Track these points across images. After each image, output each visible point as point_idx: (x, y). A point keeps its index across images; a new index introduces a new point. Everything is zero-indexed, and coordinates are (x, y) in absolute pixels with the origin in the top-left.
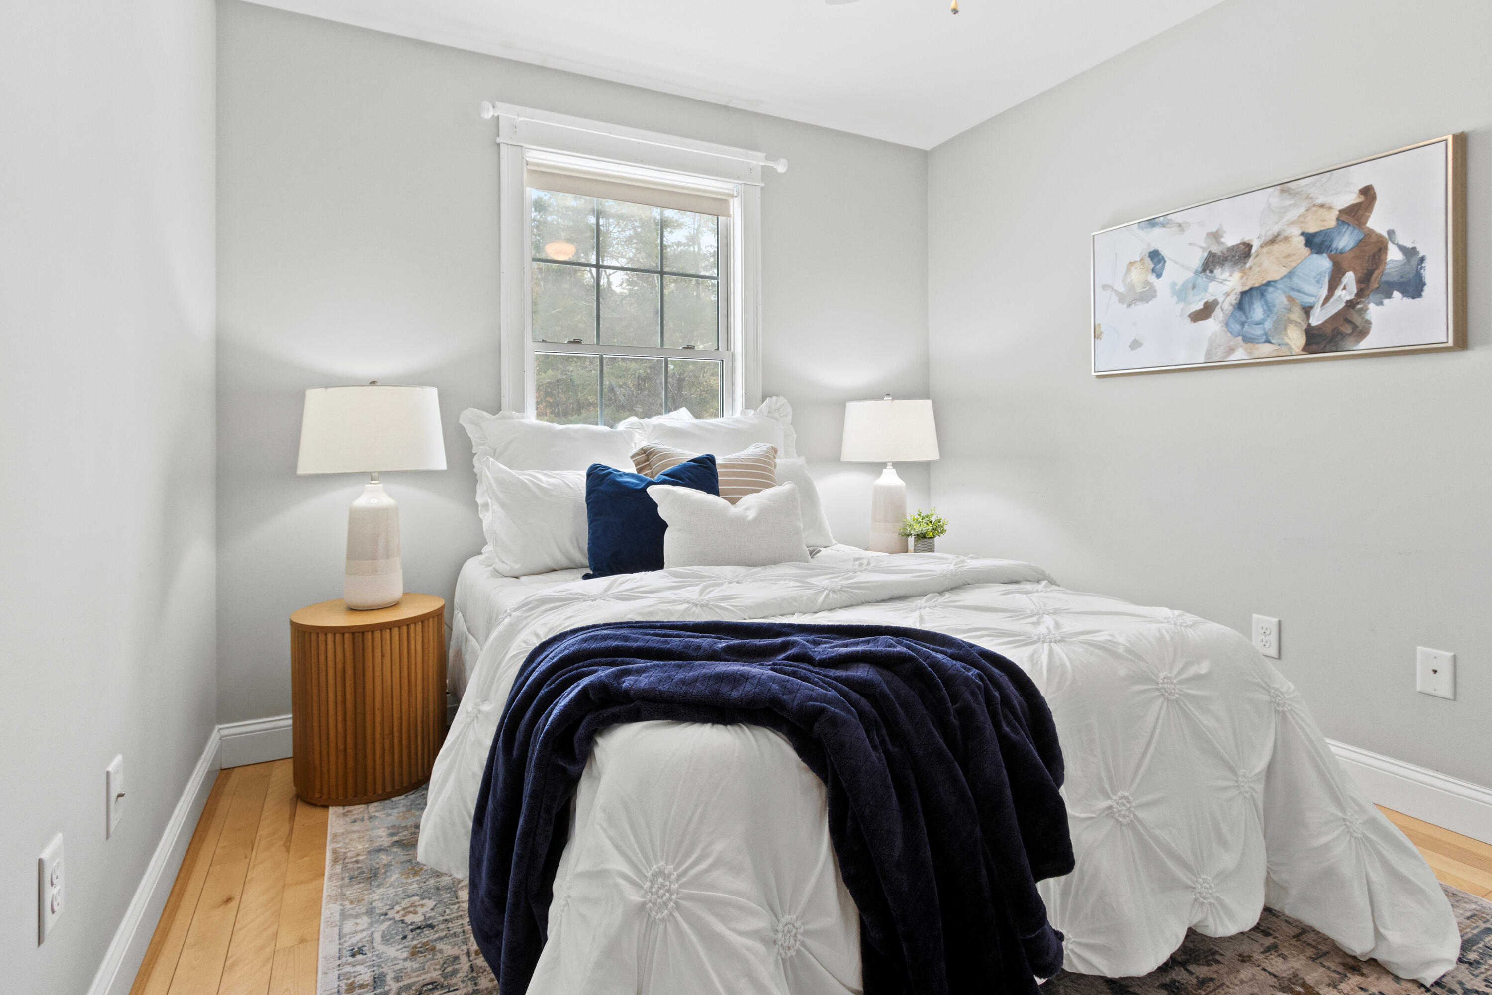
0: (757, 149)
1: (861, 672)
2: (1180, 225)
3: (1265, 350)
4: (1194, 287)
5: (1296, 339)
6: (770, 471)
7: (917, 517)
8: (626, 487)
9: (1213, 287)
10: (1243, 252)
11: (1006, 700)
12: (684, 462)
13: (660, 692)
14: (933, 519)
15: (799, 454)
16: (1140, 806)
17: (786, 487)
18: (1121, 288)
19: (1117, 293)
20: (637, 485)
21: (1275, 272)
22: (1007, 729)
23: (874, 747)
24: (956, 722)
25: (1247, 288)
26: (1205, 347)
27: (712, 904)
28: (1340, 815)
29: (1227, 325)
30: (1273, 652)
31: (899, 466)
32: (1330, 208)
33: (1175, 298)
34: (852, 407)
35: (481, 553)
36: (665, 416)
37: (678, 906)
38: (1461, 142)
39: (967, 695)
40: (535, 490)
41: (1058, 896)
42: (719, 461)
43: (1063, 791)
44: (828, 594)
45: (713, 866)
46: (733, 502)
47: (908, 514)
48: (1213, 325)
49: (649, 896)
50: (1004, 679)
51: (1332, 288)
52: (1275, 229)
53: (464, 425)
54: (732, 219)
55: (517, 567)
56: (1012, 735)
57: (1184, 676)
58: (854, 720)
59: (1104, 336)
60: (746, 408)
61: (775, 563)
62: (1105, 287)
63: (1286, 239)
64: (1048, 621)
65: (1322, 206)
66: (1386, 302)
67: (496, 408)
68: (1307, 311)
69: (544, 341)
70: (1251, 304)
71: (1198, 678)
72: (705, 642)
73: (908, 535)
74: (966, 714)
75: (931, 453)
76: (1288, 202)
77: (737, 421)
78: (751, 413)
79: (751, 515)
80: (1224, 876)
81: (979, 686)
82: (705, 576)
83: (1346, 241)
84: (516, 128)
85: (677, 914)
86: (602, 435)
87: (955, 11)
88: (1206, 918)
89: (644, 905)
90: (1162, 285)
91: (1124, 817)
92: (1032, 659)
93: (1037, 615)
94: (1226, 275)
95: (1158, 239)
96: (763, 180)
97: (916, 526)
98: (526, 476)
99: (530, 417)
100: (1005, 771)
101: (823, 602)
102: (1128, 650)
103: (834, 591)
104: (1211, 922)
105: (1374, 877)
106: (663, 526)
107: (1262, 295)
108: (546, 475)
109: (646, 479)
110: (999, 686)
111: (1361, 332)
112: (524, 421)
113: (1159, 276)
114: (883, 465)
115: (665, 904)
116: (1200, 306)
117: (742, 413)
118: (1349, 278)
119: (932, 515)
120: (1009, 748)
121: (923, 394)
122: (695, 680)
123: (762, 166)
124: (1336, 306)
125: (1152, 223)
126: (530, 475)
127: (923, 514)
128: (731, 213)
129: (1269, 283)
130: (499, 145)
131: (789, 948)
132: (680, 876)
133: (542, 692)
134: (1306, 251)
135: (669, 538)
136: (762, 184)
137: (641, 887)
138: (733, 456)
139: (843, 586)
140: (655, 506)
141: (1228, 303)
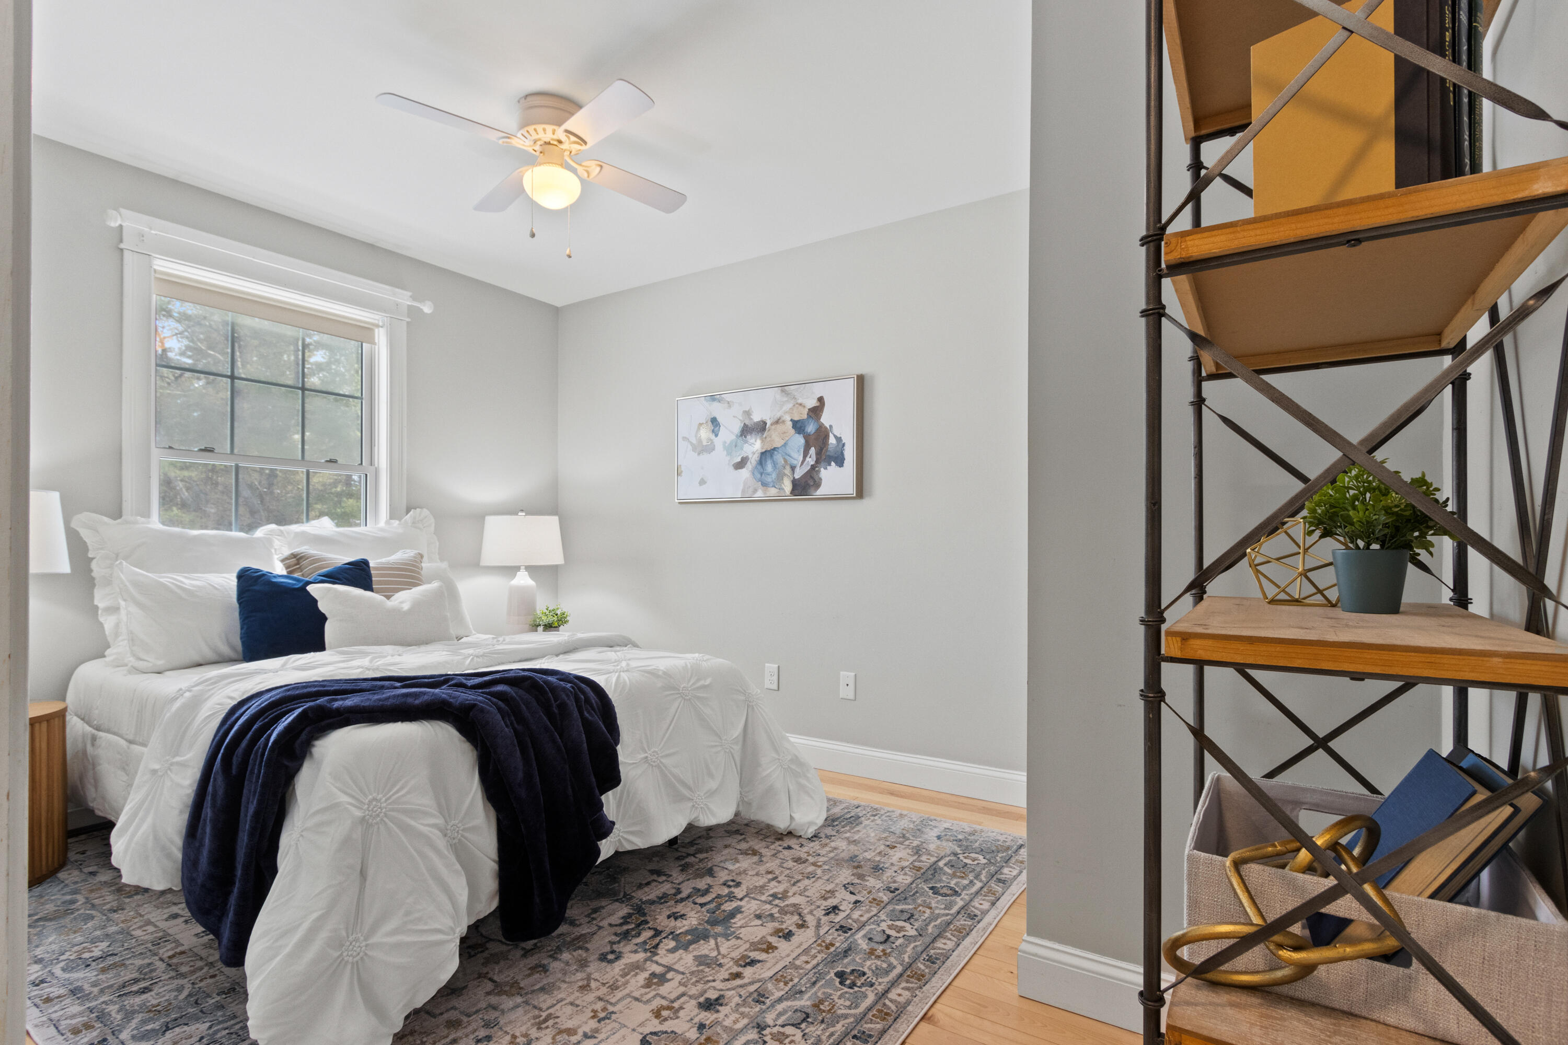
0: (403, 288)
1: (500, 688)
2: (728, 403)
3: (773, 492)
4: (736, 446)
5: (787, 486)
6: (419, 573)
7: (545, 611)
8: (282, 586)
9: (746, 447)
10: (761, 427)
11: (587, 700)
12: (339, 565)
13: (363, 706)
14: (559, 612)
15: (442, 560)
16: (662, 757)
17: (435, 585)
18: (694, 441)
19: (692, 444)
20: (295, 584)
21: (778, 443)
22: (587, 715)
23: (507, 726)
24: (556, 711)
25: (764, 450)
26: (741, 488)
27: (405, 812)
28: (777, 757)
29: (753, 474)
30: (775, 687)
31: (533, 570)
32: (804, 407)
33: (725, 452)
34: (491, 521)
35: (104, 656)
36: (306, 524)
37: (386, 815)
38: (861, 382)
39: (564, 696)
40: (178, 591)
41: (615, 806)
42: (371, 565)
43: (619, 748)
44: (473, 659)
45: (408, 793)
46: (388, 597)
47: (538, 608)
48: (745, 473)
49: (367, 812)
50: (588, 689)
51: (805, 457)
52: (778, 415)
53: (78, 529)
54: (377, 347)
55: (161, 663)
56: (590, 718)
57: (694, 687)
58: (493, 710)
59: (683, 474)
60: (391, 518)
61: (427, 644)
62: (685, 438)
63: (784, 422)
64: (624, 664)
65: (801, 404)
66: (828, 467)
67: (117, 514)
68: (793, 468)
69: (170, 448)
70: (766, 461)
71: (704, 687)
72: (387, 683)
73: (538, 626)
74: (563, 706)
75: (557, 558)
76: (785, 399)
77: (382, 530)
78: (396, 523)
79: (406, 607)
80: (711, 794)
81: (571, 692)
82: (370, 653)
83: (811, 428)
84: (143, 236)
85: (385, 819)
86: (240, 541)
87: (569, 256)
88: (698, 817)
89: (364, 817)
90: (718, 442)
91: (654, 762)
92: (607, 680)
93: (618, 661)
94: (752, 441)
95: (717, 410)
96: (408, 317)
97: (544, 618)
98: (167, 579)
99: (155, 523)
100: (584, 735)
101: (469, 664)
102: (665, 673)
103: (477, 657)
104: (701, 817)
105: (791, 788)
106: (323, 618)
107: (772, 456)
108: (186, 577)
109: (303, 580)
110: (583, 693)
111: (817, 485)
112: (150, 526)
113: (716, 435)
114: (517, 568)
115: (378, 815)
116: (739, 459)
117: (387, 523)
118: (813, 451)
119: (558, 609)
120: (587, 724)
121: (553, 510)
122: (388, 698)
123: (408, 305)
124: (806, 468)
125: (713, 398)
126: (168, 577)
127: (550, 608)
128: (376, 341)
129: (774, 449)
130: (122, 250)
131: (454, 839)
132: (386, 800)
133: (255, 727)
134: (793, 431)
135: (329, 628)
136: (409, 320)
137: (362, 809)
138: (384, 560)
139: (484, 653)
140: (315, 601)
141: (754, 459)
